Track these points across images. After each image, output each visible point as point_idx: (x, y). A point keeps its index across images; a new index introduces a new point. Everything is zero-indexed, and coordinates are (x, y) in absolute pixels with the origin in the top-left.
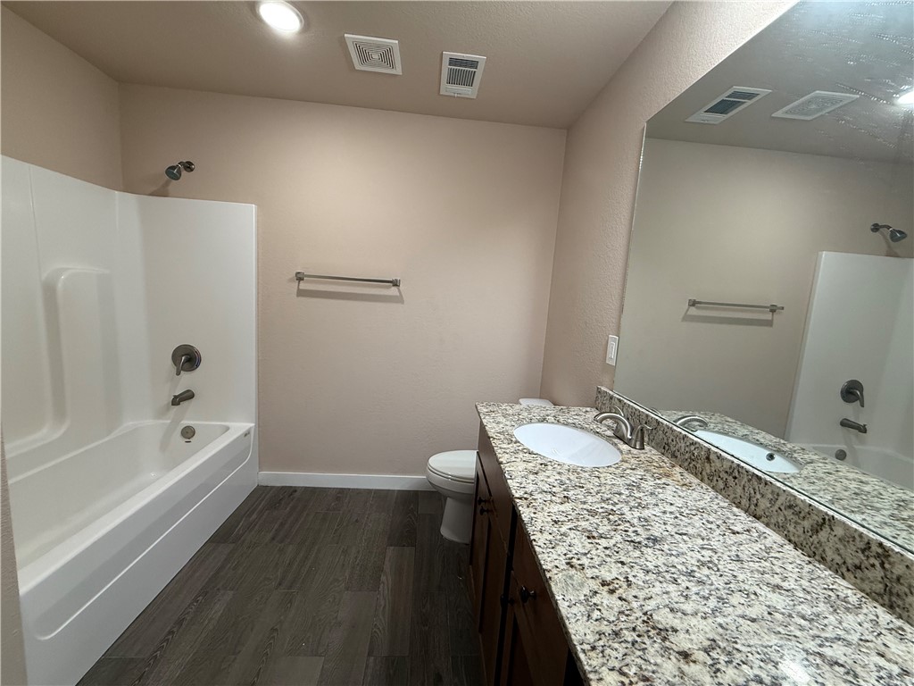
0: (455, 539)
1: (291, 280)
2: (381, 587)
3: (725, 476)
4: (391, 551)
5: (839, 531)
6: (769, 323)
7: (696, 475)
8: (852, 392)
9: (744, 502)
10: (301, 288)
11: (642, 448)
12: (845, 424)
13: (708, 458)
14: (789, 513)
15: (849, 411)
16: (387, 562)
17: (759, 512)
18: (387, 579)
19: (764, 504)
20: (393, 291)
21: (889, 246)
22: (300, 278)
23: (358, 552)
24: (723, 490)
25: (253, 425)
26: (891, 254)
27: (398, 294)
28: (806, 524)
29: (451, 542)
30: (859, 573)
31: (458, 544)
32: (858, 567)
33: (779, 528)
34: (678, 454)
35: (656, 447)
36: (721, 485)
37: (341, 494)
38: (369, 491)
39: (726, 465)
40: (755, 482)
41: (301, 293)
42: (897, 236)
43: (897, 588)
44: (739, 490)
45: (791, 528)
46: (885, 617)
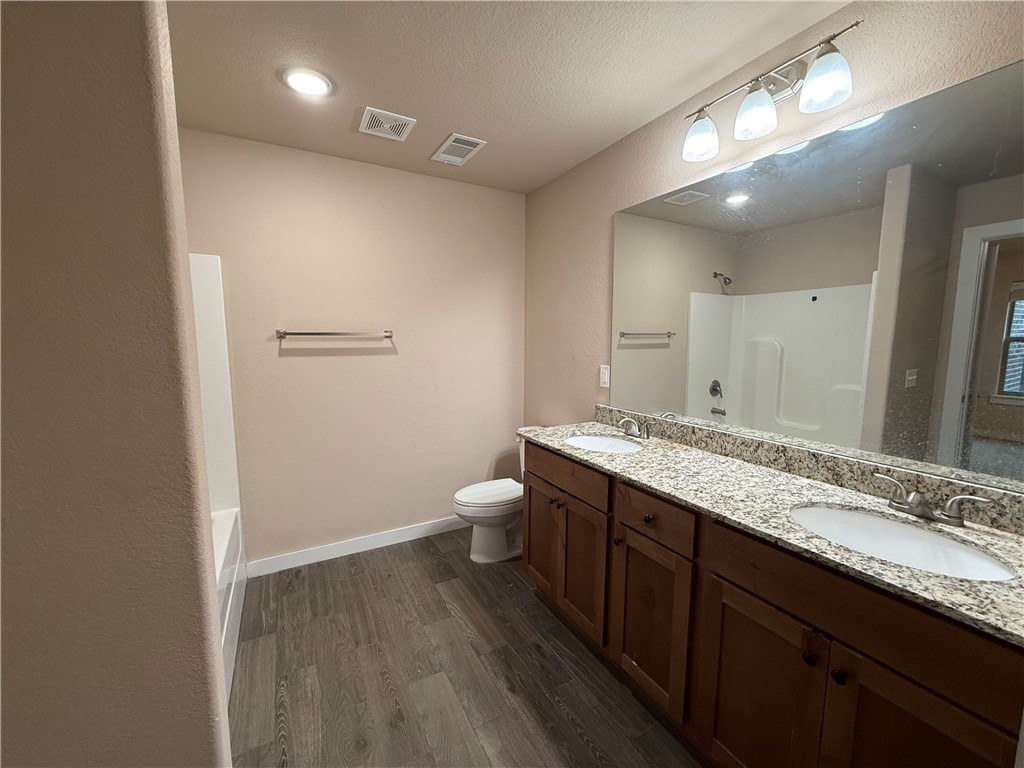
0: (489, 561)
1: (270, 339)
2: (453, 614)
3: (706, 439)
4: (440, 587)
5: (766, 447)
6: (666, 346)
7: (687, 444)
8: (715, 390)
9: (719, 450)
10: (282, 347)
11: (648, 438)
12: (714, 411)
13: (693, 432)
14: (742, 447)
15: (714, 402)
16: (443, 595)
17: (727, 452)
18: (452, 605)
19: (729, 447)
20: (386, 343)
21: (723, 288)
22: (281, 336)
23: (411, 597)
24: (706, 447)
25: (238, 509)
26: (725, 293)
27: (391, 346)
28: (751, 449)
29: (486, 564)
30: (776, 463)
31: (492, 564)
32: (775, 460)
33: (738, 456)
34: (672, 435)
35: (656, 435)
36: (704, 445)
37: (353, 560)
38: (381, 550)
39: (705, 433)
40: (723, 437)
41: (283, 353)
42: (727, 281)
43: (791, 462)
44: (715, 444)
45: (744, 454)
46: (789, 475)
